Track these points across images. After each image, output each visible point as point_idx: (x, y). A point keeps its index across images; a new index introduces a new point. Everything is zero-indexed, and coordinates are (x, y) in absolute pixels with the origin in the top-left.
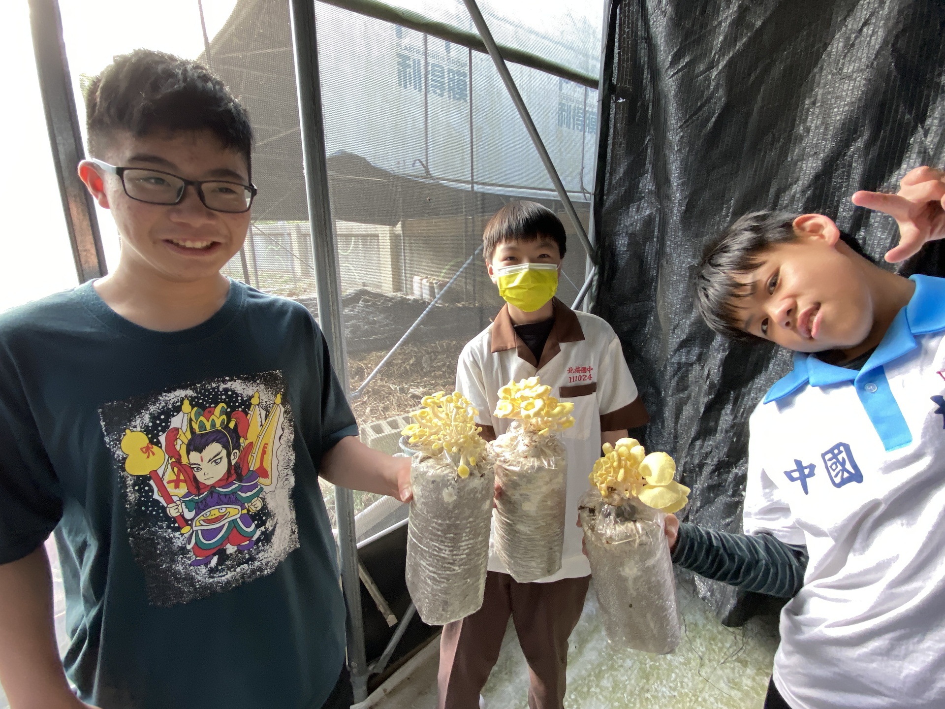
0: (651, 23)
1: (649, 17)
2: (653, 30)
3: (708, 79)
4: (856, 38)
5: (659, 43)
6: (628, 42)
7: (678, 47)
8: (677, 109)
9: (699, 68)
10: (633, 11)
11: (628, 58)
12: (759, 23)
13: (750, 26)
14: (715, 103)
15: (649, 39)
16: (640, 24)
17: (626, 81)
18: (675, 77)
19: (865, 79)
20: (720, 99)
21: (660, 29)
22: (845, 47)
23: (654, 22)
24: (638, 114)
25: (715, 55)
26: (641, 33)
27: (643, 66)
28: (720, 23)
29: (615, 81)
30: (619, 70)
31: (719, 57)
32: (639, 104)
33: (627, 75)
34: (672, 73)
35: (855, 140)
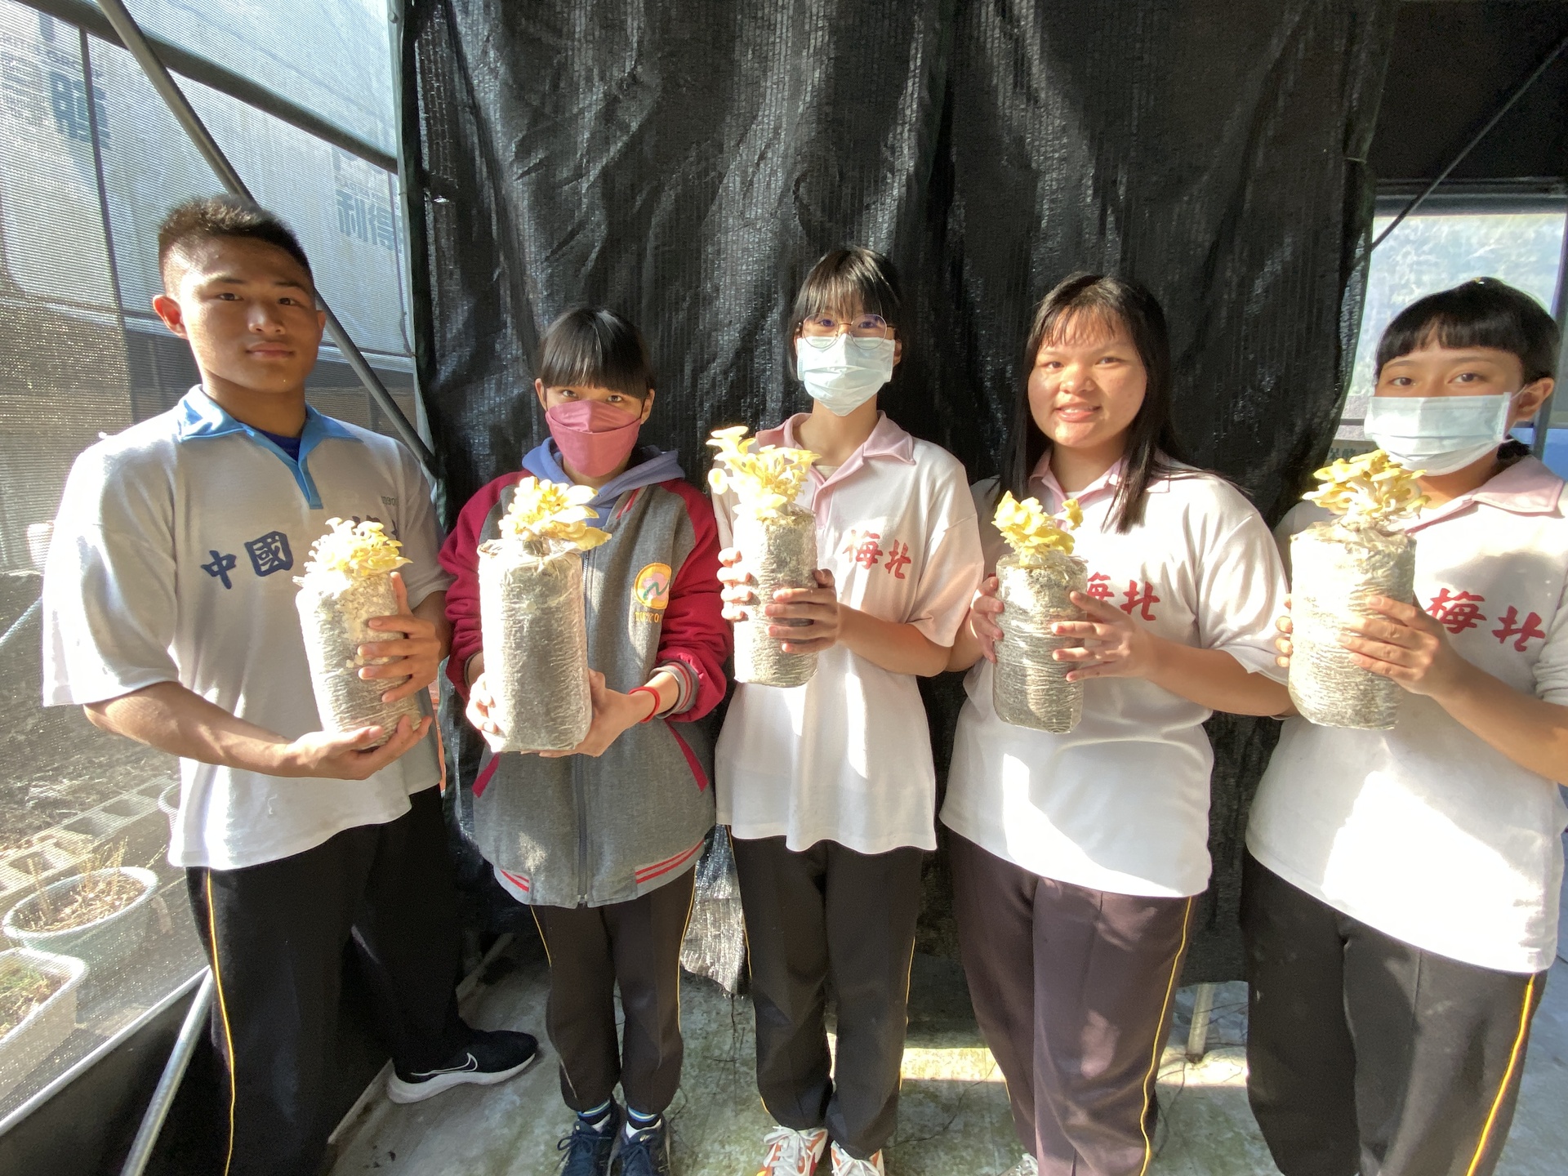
0: (476, 82)
1: (470, 71)
2: (480, 95)
3: (576, 192)
4: (754, 173)
5: (493, 119)
6: (440, 104)
7: (524, 132)
8: (536, 230)
9: (561, 172)
10: (442, 57)
11: (443, 131)
12: (634, 126)
13: (625, 128)
14: (593, 231)
15: (475, 109)
16: (456, 80)
17: (445, 169)
18: (526, 178)
19: (771, 231)
20: (599, 225)
21: (492, 96)
22: (742, 183)
23: (480, 82)
24: (475, 229)
25: (581, 159)
26: (461, 95)
27: (473, 150)
28: (582, 111)
29: (426, 165)
30: (430, 147)
31: (588, 162)
32: (474, 212)
33: (445, 160)
34: (520, 172)
35: (770, 309)
